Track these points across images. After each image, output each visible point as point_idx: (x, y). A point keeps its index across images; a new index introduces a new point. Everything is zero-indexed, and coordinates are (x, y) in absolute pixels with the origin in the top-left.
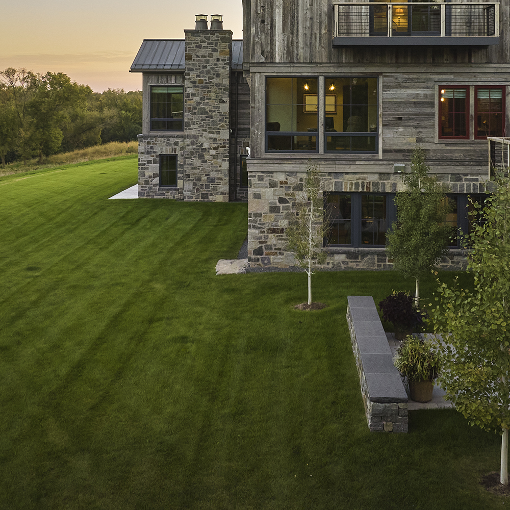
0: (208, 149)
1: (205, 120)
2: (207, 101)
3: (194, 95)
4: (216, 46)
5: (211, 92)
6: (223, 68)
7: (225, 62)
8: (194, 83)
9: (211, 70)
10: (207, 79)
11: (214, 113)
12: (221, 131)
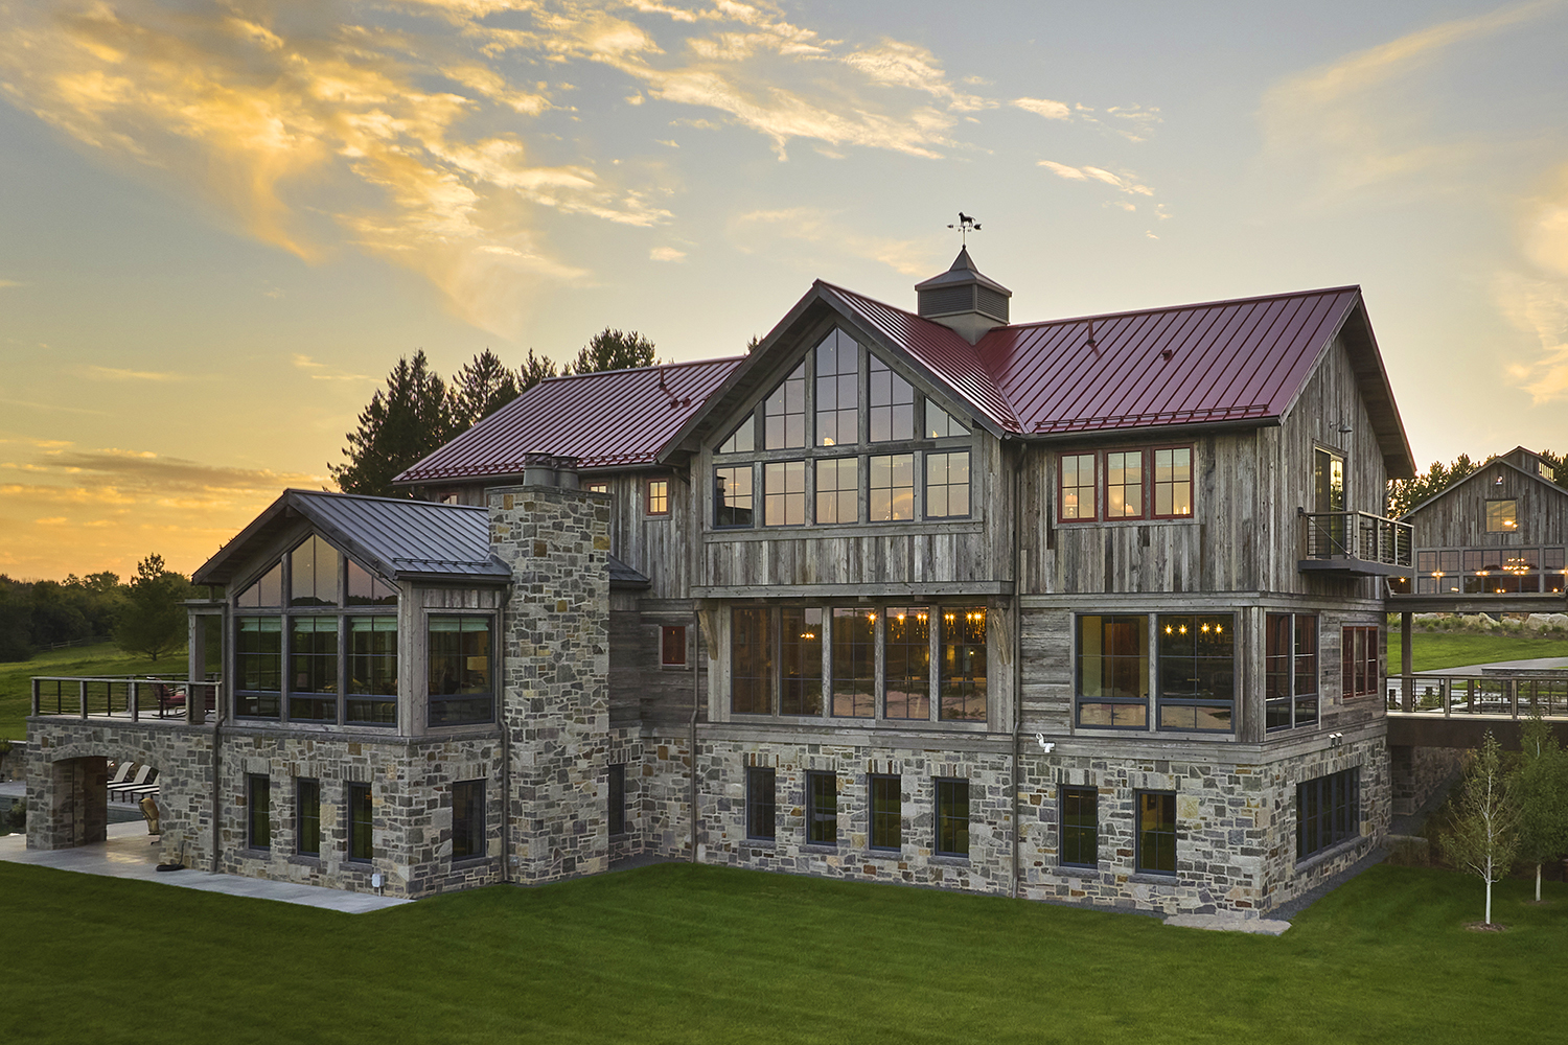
0: (576, 757)
1: (569, 693)
2: (573, 650)
3: (550, 637)
4: (588, 527)
5: (578, 631)
6: (601, 577)
7: (604, 564)
8: (550, 608)
9: (580, 581)
10: (573, 599)
11: (584, 678)
12: (596, 716)
